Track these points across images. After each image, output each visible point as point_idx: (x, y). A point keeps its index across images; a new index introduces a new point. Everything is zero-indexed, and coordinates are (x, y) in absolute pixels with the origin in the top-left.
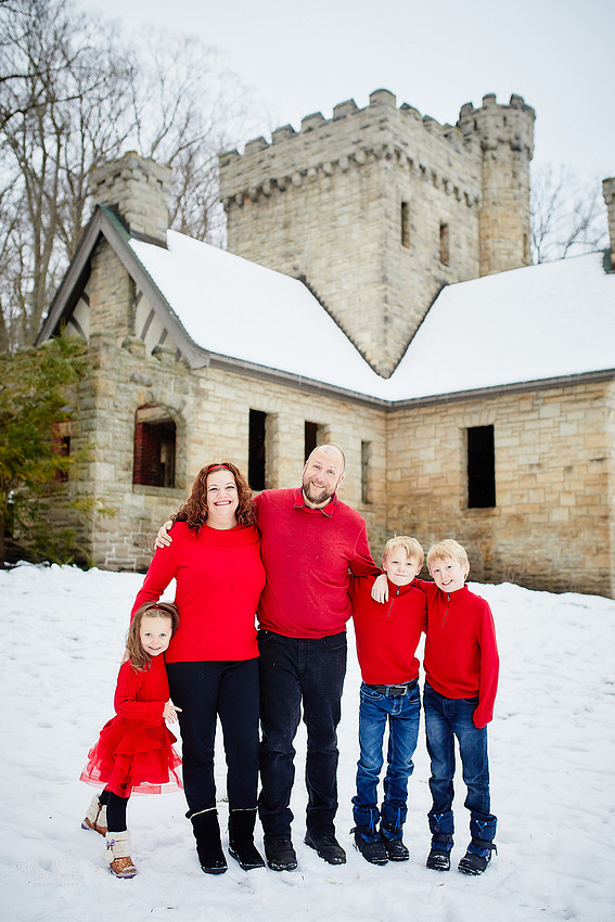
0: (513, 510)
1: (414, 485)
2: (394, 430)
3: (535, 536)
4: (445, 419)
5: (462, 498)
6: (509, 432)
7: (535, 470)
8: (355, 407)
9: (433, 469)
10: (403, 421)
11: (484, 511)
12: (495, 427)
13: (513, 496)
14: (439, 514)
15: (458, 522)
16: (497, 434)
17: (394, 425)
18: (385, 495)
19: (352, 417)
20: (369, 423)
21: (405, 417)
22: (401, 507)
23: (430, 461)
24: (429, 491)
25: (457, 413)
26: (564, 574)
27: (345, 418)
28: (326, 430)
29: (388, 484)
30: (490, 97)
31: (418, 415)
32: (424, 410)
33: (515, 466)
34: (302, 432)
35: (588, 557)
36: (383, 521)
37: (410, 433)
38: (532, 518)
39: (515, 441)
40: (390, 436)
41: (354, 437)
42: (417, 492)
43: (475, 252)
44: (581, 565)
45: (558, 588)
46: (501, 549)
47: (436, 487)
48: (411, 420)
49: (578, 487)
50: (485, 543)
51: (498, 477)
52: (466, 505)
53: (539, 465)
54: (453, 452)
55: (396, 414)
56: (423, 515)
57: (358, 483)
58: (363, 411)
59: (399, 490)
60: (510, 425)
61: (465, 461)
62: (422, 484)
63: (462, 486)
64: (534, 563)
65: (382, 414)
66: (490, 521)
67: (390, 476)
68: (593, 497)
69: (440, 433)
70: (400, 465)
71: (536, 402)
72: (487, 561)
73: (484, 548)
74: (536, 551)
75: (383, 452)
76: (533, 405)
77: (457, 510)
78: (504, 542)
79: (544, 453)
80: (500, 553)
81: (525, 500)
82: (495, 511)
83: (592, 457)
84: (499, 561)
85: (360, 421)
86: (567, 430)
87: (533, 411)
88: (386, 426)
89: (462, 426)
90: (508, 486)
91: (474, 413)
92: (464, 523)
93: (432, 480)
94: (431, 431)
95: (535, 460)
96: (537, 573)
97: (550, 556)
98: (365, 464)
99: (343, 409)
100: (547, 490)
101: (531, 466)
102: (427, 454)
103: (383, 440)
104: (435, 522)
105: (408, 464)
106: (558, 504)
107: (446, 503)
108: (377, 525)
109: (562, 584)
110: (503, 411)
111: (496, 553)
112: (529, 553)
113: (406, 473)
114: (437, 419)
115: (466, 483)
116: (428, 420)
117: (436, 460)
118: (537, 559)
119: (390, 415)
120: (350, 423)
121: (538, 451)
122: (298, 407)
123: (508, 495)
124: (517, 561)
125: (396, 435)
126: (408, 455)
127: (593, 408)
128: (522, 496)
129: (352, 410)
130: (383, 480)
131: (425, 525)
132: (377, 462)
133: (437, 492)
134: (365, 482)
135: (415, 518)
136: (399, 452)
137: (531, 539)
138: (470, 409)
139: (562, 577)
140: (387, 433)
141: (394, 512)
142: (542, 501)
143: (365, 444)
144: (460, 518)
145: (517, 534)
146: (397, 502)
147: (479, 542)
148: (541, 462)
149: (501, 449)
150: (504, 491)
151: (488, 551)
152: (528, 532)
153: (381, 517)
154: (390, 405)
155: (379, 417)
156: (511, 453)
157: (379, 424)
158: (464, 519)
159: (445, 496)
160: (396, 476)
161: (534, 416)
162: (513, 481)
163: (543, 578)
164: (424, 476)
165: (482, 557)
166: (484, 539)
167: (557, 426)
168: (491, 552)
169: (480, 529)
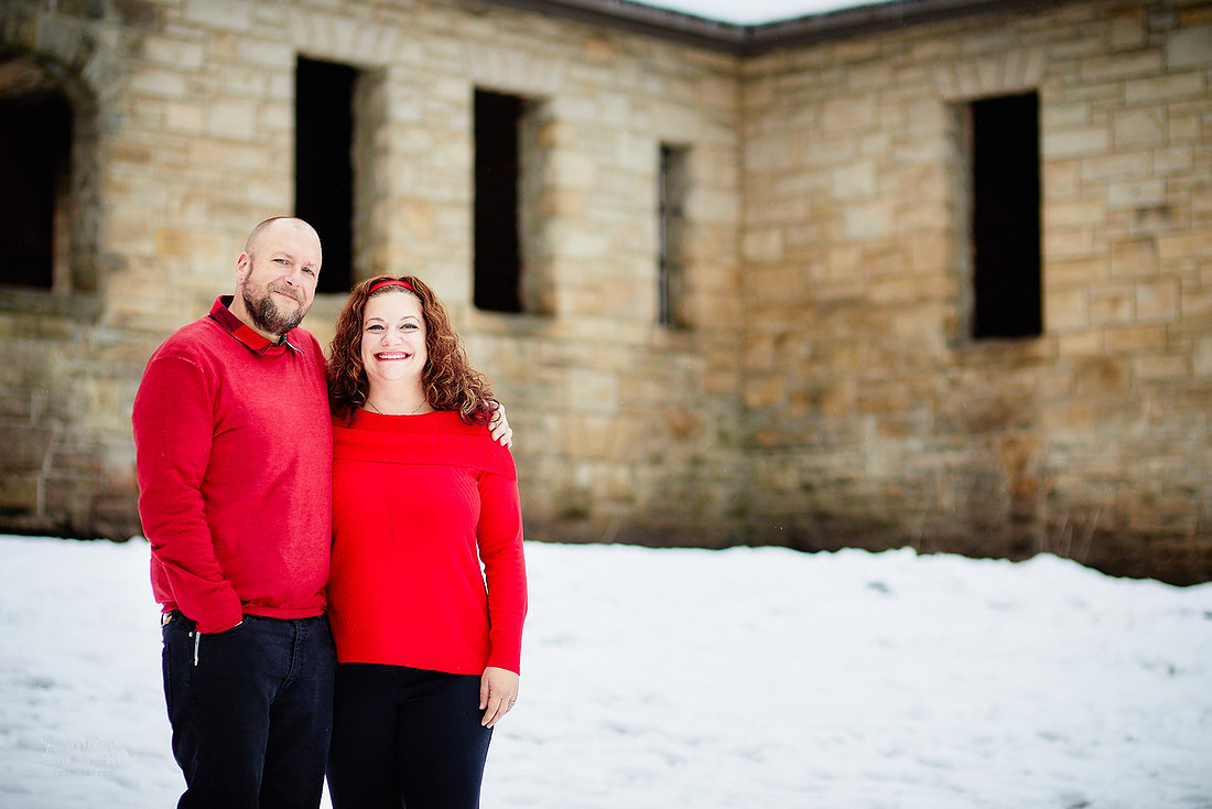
0: (1089, 344)
1: (817, 272)
2: (763, 111)
3: (1154, 421)
4: (909, 75)
5: (952, 311)
6: (1082, 114)
7: (1153, 225)
8: (636, 43)
9: (868, 223)
10: (788, 81)
11: (1009, 350)
12: (1047, 95)
13: (1091, 301)
14: (888, 357)
15: (940, 383)
16: (1050, 118)
17: (761, 96)
18: (734, 304)
19: (628, 75)
20: (682, 90)
21: (794, 71)
22: (780, 340)
23: (861, 201)
24: (855, 290)
25: (935, 60)
27: (603, 76)
28: (545, 112)
29: (744, 274)
31: (827, 67)
32: (845, 51)
33: (1094, 214)
34: (463, 122)
36: (728, 381)
37: (806, 117)
38: (1143, 368)
39: (1097, 140)
40: (750, 129)
41: (636, 133)
42: (827, 294)
46: (1058, 459)
47: (878, 279)
48: (806, 79)
50: (1012, 443)
51: (1054, 246)
52: (966, 332)
53: (1164, 210)
54: (926, 173)
55: (767, 64)
56: (842, 361)
57: (647, 271)
58: (663, 55)
59: (777, 287)
60: (1083, 92)
61: (963, 198)
62: (839, 269)
63: (950, 272)
64: (1148, 499)
65: (725, 62)
66: (1027, 377)
67: (753, 246)
69: (891, 118)
70: (777, 213)
71: (1157, 22)
72: (1018, 496)
73: (1011, 456)
74: (1155, 465)
75: (729, 176)
76: (1148, 29)
77: (937, 347)
78: (1066, 436)
79: (1177, 174)
80: (1056, 472)
81: (1124, 313)
82: (1042, 347)
84: (1053, 495)
85: (654, 86)
87: (1145, 48)
88: (741, 96)
89: (949, 93)
90: (1077, 273)
91: (986, 55)
92: (954, 384)
93: (869, 256)
94: (864, 111)
95: (1152, 193)
96: (1156, 527)
98: (671, 212)
99: (598, 51)
100: (1186, 283)
101: (1142, 212)
102: (853, 180)
103: (728, 138)
105: (799, 210)
107: (905, 325)
108: (711, 393)
110: (1061, 50)
111: (1046, 472)
112: (1136, 471)
113: (797, 237)
114: (879, 76)
115: (964, 263)
116: (858, 79)
117: (878, 196)
118: (1155, 487)
119: (753, 66)
120: (616, 90)
121: (1162, 165)
122: (450, 48)
123: (1077, 301)
124: (1105, 495)
125: (768, 124)
126: (801, 184)
128: (1115, 302)
129: (628, 52)
130: (729, 261)
131: (848, 391)
132: (708, 205)
133: (882, 293)
134: (671, 265)
135: (819, 371)
136: (778, 175)
137: (1139, 429)
138: (973, 45)
140: (741, 121)
141: (763, 354)
142: (1171, 314)
143: (671, 156)
144: (941, 368)
145: (1103, 414)
146: (771, 324)
147: (998, 439)
148: (1171, 198)
149: (1062, 162)
150: (1067, 288)
151: (1020, 465)
152: (1131, 409)
153: (720, 368)
154: (739, 35)
155: (717, 72)
156: (1088, 173)
157: (717, 94)
158: (954, 373)
159: (901, 306)
160: (767, 246)
161: (1149, 62)
162: (1089, 259)
163: (1171, 544)
164: (845, 245)
165: (1005, 486)
166: (1012, 432)
168: (1031, 470)
169: (999, 402)
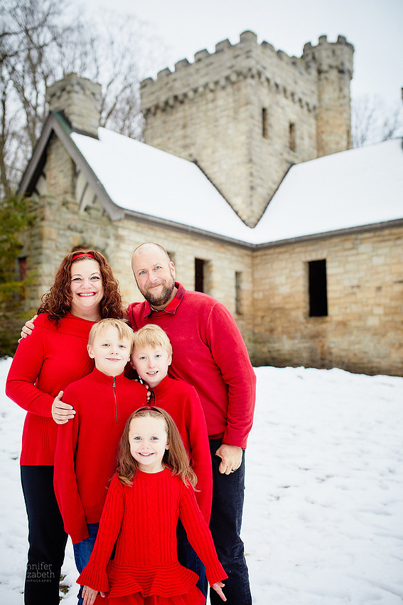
0: (340, 318)
1: (272, 301)
2: (258, 264)
3: (355, 336)
4: (292, 256)
5: (305, 311)
6: (337, 264)
7: (355, 290)
8: (230, 248)
9: (285, 290)
10: (264, 257)
11: (320, 319)
13: (340, 308)
14: (289, 321)
15: (303, 327)
16: (328, 265)
17: (258, 261)
18: (252, 309)
19: (229, 255)
20: (240, 259)
21: (265, 255)
22: (263, 317)
23: (282, 285)
24: (282, 305)
25: (301, 251)
26: (376, 362)
27: (223, 255)
28: (210, 264)
29: (254, 302)
30: (323, 38)
31: (275, 253)
32: (278, 250)
33: (341, 287)
34: (192, 265)
35: (393, 350)
36: (251, 326)
37: (269, 266)
38: (354, 324)
39: (341, 270)
40: (255, 268)
41: (230, 269)
42: (274, 306)
43: (314, 143)
44: (387, 356)
45: (372, 372)
46: (332, 345)
47: (287, 303)
48: (269, 257)
49: (385, 301)
50: (320, 341)
51: (330, 295)
52: (308, 315)
53: (358, 286)
54: (299, 278)
55: (259, 253)
56: (278, 322)
57: (232, 301)
58: (236, 251)
59: (262, 305)
60: (337, 259)
61: (307, 284)
62: (277, 301)
63: (305, 302)
64: (355, 355)
65: (249, 252)
66: (324, 325)
67: (256, 296)
68: (396, 308)
69: (290, 265)
70: (262, 287)
71: (355, 242)
72: (322, 354)
73: (321, 344)
74: (357, 346)
75: (250, 279)
76: (354, 244)
77: (302, 318)
78: (334, 340)
79: (361, 278)
80: (331, 348)
81: (348, 311)
82: (328, 319)
83: (395, 279)
84: (331, 354)
85: (234, 258)
86: (378, 261)
87: (353, 248)
89: (304, 260)
90: (336, 301)
91: (313, 250)
92: (306, 327)
93: (285, 298)
94: (284, 264)
95: (355, 283)
96: (357, 362)
97: (366, 350)
98: (237, 288)
99: (222, 249)
100: (364, 304)
101: (353, 287)
102: (281, 280)
103: (250, 270)
104: (287, 327)
105: (267, 287)
106: (371, 313)
107: (294, 314)
109: (375, 369)
110: (332, 249)
111: (329, 348)
112: (352, 348)
113: (266, 293)
114: (287, 255)
115: (307, 300)
116: (281, 256)
117: (287, 284)
118: (357, 352)
119: (255, 254)
120: (226, 259)
121: (357, 276)
122: (190, 248)
123: (337, 308)
124: (343, 353)
125: (259, 267)
126: (267, 281)
127: (396, 246)
128: (346, 308)
129: (229, 250)
130: (250, 299)
131: (280, 329)
132: (246, 286)
133: (288, 306)
134: (238, 300)
135: (272, 324)
136: (262, 279)
137: (353, 338)
138: (310, 248)
139: (375, 364)
140: (253, 266)
141: (258, 320)
142: (361, 311)
143: (237, 274)
144: (303, 323)
145: (343, 334)
146: (260, 314)
147: (317, 340)
148: (360, 284)
149: (331, 276)
150: (334, 304)
151: (323, 346)
152: (351, 333)
153: (249, 323)
154: (254, 246)
155: (247, 255)
156: (339, 278)
157: (248, 260)
158: (306, 325)
159: (293, 309)
160: (259, 295)
161: (354, 252)
162: (340, 298)
163: (361, 365)
164: (279, 295)
165: (319, 351)
166: (320, 338)
167: (370, 259)
168: (325, 347)
169: (318, 332)
